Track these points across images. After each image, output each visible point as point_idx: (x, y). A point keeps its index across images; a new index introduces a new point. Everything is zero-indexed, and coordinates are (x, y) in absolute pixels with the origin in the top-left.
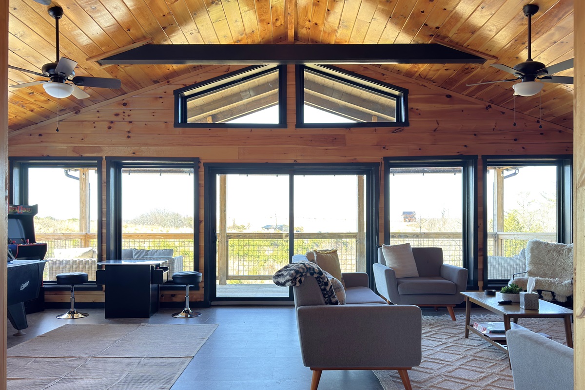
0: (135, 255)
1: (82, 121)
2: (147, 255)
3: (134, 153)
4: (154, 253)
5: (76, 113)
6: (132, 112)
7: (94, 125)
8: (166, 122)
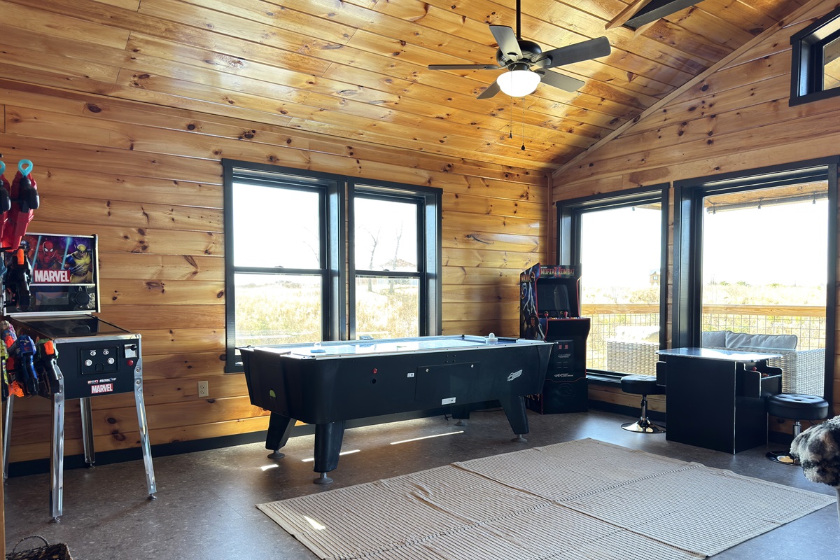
0: (729, 341)
1: (642, 132)
2: (748, 342)
3: (717, 169)
4: (761, 341)
5: (634, 121)
6: (716, 98)
7: (659, 134)
8: (774, 101)
